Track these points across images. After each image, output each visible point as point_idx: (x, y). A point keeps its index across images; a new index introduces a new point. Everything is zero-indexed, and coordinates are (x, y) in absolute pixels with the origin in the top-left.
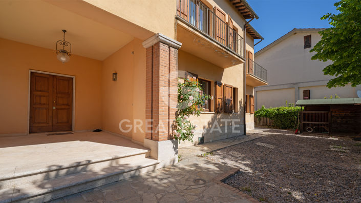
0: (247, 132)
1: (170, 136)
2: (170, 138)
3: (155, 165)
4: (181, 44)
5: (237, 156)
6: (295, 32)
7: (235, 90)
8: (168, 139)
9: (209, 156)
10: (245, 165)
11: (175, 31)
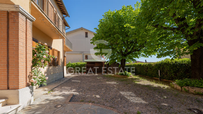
0: (64, 76)
1: (28, 84)
2: (28, 85)
3: (17, 109)
4: (35, 19)
5: (67, 88)
6: (82, 29)
7: (59, 52)
8: (26, 87)
9: (51, 92)
10: (74, 91)
11: (30, 9)
